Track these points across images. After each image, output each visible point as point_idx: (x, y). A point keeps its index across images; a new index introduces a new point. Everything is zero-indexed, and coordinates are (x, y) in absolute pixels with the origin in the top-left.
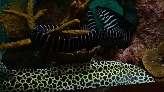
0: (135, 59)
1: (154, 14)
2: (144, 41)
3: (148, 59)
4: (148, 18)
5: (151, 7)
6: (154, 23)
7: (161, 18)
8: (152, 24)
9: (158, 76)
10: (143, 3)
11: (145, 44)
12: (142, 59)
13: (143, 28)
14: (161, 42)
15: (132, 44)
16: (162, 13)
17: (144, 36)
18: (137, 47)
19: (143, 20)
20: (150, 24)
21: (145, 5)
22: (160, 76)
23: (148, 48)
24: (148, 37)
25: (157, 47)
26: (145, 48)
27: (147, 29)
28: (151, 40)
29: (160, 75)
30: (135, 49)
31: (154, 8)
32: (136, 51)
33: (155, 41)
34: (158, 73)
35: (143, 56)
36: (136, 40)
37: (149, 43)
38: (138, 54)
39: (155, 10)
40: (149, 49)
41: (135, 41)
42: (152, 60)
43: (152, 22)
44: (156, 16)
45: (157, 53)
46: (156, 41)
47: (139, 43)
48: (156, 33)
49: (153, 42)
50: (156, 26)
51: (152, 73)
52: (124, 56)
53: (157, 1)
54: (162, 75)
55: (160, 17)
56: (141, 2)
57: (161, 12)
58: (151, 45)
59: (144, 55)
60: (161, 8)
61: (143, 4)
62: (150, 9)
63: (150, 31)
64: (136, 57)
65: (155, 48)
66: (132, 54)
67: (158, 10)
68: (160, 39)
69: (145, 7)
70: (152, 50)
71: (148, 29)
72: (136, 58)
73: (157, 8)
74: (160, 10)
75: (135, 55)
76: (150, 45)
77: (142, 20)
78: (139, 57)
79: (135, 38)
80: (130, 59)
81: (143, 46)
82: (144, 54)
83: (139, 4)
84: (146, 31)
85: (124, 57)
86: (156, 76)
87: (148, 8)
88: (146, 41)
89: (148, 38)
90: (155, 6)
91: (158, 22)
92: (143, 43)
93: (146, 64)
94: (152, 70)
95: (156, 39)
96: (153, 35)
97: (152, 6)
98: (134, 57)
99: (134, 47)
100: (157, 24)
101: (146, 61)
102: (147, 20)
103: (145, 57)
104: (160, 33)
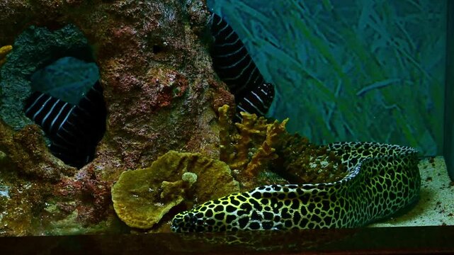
0: (98, 189)
1: (143, 95)
2: (120, 151)
3: (126, 190)
4: (129, 102)
5: (134, 79)
6: (143, 113)
7: (158, 104)
8: (138, 116)
9: (137, 226)
10: (114, 71)
11: (123, 158)
12: (112, 190)
13: (118, 123)
14: (160, 156)
15: (97, 156)
16: (161, 93)
17: (120, 140)
18: (104, 164)
19: (117, 107)
20: (134, 116)
21: (118, 75)
22: (141, 227)
23: (127, 165)
24: (129, 142)
25: (149, 165)
26: (122, 166)
27: (128, 127)
28: (137, 149)
29: (141, 224)
30: (101, 168)
31: (142, 82)
32: (103, 172)
33: (145, 151)
34: (139, 219)
35: (114, 184)
36: (103, 148)
37: (130, 155)
38: (106, 178)
39: (145, 85)
40: (131, 168)
41: (101, 151)
42: (135, 193)
43: (137, 110)
44: (147, 99)
45: (148, 178)
46: (148, 154)
47: (110, 155)
48: (149, 136)
49: (142, 155)
50: (147, 121)
51: (125, 218)
52: (75, 181)
53: (149, 68)
54: (146, 224)
55: (157, 101)
56: (109, 68)
57: (158, 92)
58: (137, 161)
59: (118, 182)
60: (157, 82)
61: (113, 73)
62: (131, 83)
63: (133, 130)
64: (100, 184)
65: (145, 167)
66: (93, 177)
67: (151, 87)
68: (158, 148)
69: (118, 79)
70: (137, 172)
71: (128, 125)
72: (100, 187)
73: (148, 82)
74: (157, 86)
75: (99, 180)
76: (134, 161)
77: (115, 107)
78: (106, 184)
79: (104, 145)
80: (86, 188)
81: (117, 162)
82: (117, 180)
83: (106, 72)
84: (126, 131)
85: (76, 183)
86: (133, 225)
87: (127, 82)
88: (125, 152)
89: (130, 146)
90: (144, 78)
91: (151, 113)
92: (119, 155)
93: (117, 199)
94: (127, 213)
95: (148, 148)
96: (142, 139)
97: (136, 77)
98: (97, 183)
99: (98, 162)
100: (149, 116)
101: (120, 193)
102: (125, 106)
103: (119, 185)
104: (158, 135)
